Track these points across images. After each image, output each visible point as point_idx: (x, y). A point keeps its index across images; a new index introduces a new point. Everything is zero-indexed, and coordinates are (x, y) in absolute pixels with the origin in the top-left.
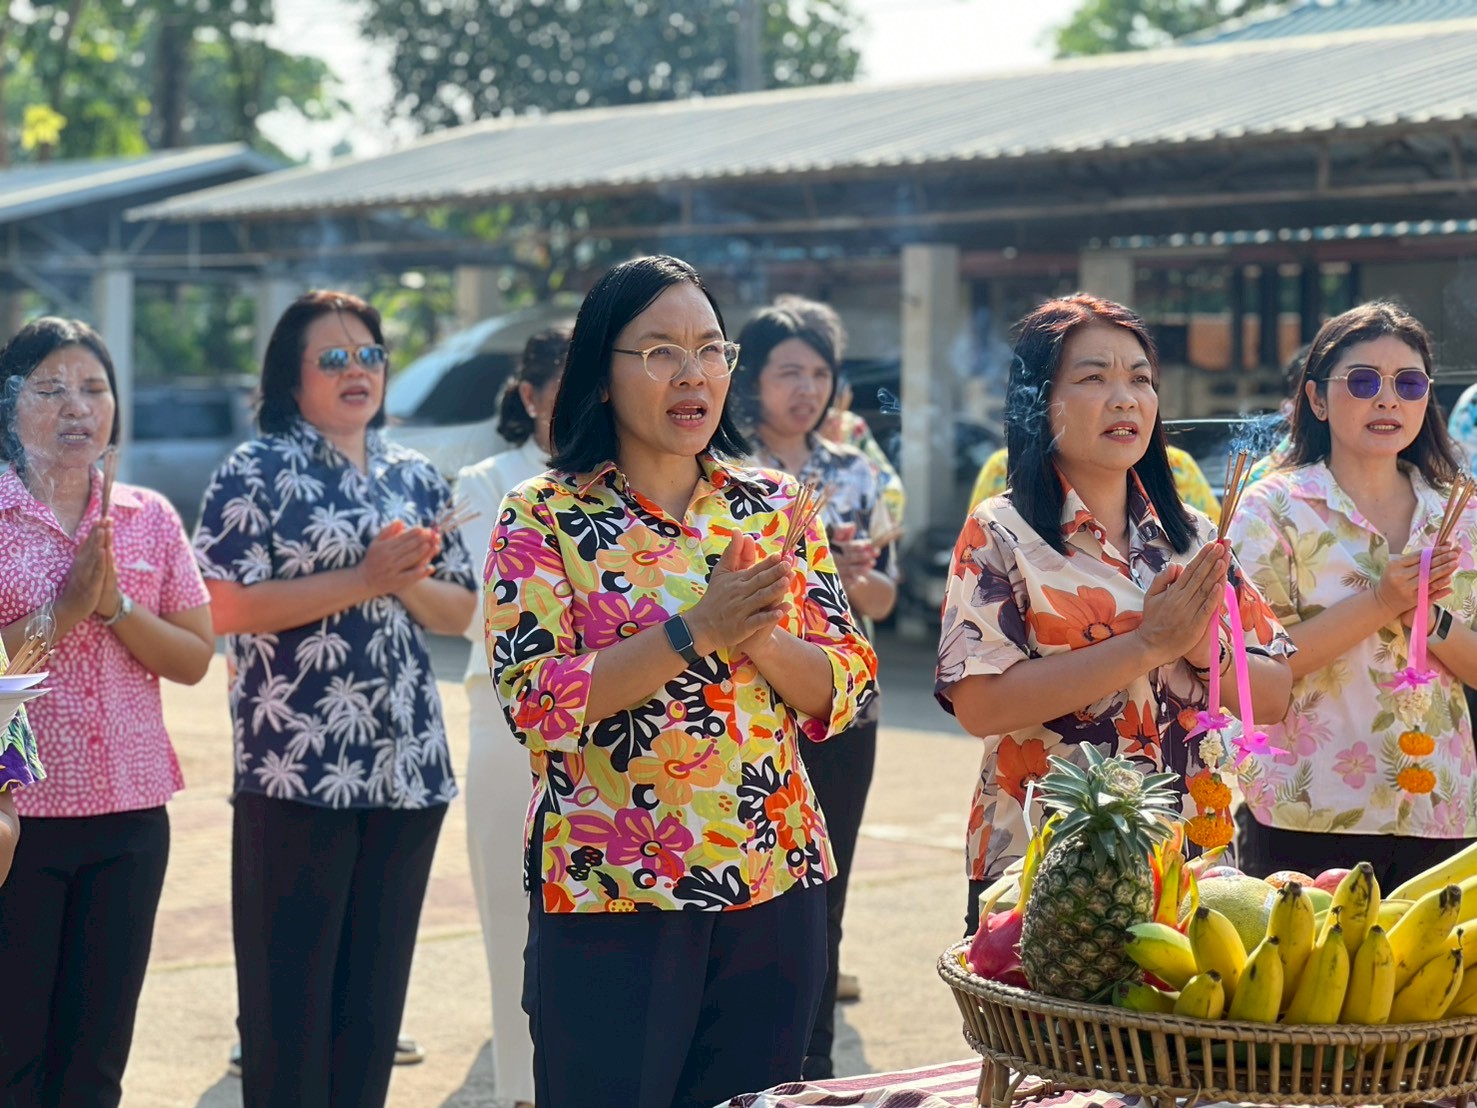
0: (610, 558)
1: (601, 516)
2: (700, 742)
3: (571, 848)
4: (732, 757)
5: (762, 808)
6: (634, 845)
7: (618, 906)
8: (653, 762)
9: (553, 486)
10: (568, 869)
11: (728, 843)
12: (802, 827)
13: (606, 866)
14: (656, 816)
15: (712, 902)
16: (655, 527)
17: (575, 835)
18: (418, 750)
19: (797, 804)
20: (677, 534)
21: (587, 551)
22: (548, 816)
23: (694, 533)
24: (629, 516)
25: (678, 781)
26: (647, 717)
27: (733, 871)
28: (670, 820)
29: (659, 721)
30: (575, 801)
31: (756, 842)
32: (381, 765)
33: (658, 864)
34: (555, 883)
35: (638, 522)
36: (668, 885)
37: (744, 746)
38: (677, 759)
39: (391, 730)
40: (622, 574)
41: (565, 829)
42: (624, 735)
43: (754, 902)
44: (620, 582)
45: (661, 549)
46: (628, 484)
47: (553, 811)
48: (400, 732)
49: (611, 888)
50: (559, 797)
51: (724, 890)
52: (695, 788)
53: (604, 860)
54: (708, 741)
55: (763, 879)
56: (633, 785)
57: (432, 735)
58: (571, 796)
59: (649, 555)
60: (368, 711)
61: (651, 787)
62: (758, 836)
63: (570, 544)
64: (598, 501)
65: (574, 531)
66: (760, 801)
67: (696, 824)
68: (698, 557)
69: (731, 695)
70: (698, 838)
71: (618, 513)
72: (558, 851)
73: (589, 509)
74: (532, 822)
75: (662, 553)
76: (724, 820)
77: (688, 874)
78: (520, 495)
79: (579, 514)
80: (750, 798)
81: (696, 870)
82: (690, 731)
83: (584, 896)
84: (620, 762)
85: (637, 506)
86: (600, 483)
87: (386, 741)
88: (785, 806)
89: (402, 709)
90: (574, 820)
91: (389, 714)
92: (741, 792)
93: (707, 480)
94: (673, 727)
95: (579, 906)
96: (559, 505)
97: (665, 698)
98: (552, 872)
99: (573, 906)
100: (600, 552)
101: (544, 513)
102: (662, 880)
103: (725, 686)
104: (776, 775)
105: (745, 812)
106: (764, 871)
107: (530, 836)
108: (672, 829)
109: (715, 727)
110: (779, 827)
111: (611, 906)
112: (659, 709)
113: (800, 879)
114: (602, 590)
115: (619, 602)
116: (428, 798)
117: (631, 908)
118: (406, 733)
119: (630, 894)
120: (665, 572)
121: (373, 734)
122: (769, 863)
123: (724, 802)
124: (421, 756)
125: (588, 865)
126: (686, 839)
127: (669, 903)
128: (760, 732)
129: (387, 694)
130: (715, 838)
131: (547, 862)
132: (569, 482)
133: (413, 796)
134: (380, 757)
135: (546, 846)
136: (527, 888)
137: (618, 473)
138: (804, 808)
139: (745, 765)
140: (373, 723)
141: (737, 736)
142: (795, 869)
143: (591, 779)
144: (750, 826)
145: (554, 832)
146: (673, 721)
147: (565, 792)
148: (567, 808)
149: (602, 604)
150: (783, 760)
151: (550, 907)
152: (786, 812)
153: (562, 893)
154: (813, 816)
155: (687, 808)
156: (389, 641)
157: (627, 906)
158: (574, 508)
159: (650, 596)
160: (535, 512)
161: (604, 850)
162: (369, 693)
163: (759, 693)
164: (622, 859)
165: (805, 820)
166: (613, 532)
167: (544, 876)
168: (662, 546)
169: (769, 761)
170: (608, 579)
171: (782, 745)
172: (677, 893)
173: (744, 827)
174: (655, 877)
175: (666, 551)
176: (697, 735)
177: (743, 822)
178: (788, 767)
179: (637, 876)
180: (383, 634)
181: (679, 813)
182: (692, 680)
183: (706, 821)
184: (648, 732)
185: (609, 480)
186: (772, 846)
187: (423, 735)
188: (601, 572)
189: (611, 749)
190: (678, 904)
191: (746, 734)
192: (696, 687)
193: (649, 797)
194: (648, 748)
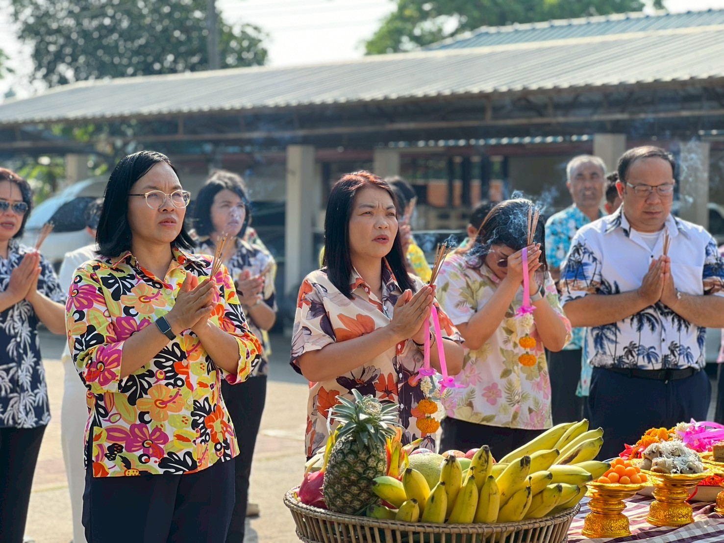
0: (127, 299)
1: (124, 278)
2: (172, 390)
3: (107, 444)
4: (188, 398)
5: (203, 423)
6: (139, 442)
7: (131, 473)
8: (149, 401)
9: (100, 264)
10: (106, 455)
11: (187, 440)
12: (221, 432)
13: (124, 453)
14: (150, 427)
15: (178, 470)
16: (151, 283)
17: (109, 438)
18: (33, 398)
19: (219, 420)
20: (161, 287)
21: (116, 296)
22: (95, 428)
23: (169, 287)
24: (137, 278)
25: (161, 409)
26: (146, 378)
27: (189, 454)
28: (157, 429)
29: (152, 380)
30: (109, 420)
31: (201, 439)
32: (12, 406)
33: (151, 451)
34: (99, 462)
35: (142, 281)
36: (156, 462)
37: (194, 392)
38: (161, 399)
39: (18, 389)
40: (133, 307)
41: (105, 435)
42: (135, 387)
43: (199, 469)
44: (132, 311)
45: (153, 296)
46: (138, 262)
47: (98, 426)
48: (23, 390)
49: (127, 464)
50: (101, 418)
51: (184, 463)
52: (169, 413)
53: (124, 450)
54: (176, 389)
55: (203, 458)
56: (138, 412)
57: (40, 391)
58: (107, 418)
59: (147, 298)
60: (7, 380)
61: (148, 413)
62: (201, 436)
63: (108, 292)
64: (122, 271)
65: (109, 286)
66: (202, 419)
67: (170, 430)
68: (171, 299)
69: (187, 367)
70: (171, 438)
71: (132, 277)
72: (100, 446)
73: (117, 275)
74: (88, 432)
75: (153, 298)
76: (184, 429)
77: (166, 456)
78: (83, 269)
79: (113, 277)
80: (197, 418)
81: (170, 454)
82: (167, 385)
83: (113, 468)
84: (132, 400)
85: (142, 274)
86: (123, 262)
87: (15, 394)
88: (214, 421)
89: (25, 379)
90: (108, 430)
91: (18, 381)
92: (193, 414)
93: (176, 260)
94: (158, 383)
95: (111, 473)
96: (101, 274)
97: (154, 369)
98: (97, 457)
99: (108, 474)
100: (122, 297)
101: (95, 277)
102: (153, 459)
103: (184, 362)
104: (210, 406)
105: (195, 425)
106: (204, 454)
107: (87, 439)
108: (158, 434)
109: (179, 383)
110: (211, 432)
111: (127, 473)
112: (151, 374)
113: (220, 458)
114: (124, 315)
115: (132, 321)
116: (36, 422)
117: (137, 474)
118: (27, 390)
119: (137, 466)
120: (155, 307)
121: (9, 391)
122: (207, 450)
123: (184, 419)
124: (34, 402)
125: (116, 452)
126: (165, 438)
127: (156, 471)
128: (202, 385)
129: (17, 371)
130: (180, 437)
131: (95, 451)
132: (108, 262)
133: (29, 422)
134: (12, 402)
135: (94, 444)
136: (86, 465)
137: (133, 257)
138: (222, 422)
139: (195, 401)
140: (9, 385)
141: (191, 387)
142: (218, 453)
143: (117, 410)
144: (197, 432)
145: (99, 436)
146: (158, 380)
147: (104, 416)
148: (105, 424)
149: (123, 322)
150: (213, 398)
151: (96, 474)
152: (214, 424)
153: (102, 467)
154: (227, 426)
155: (166, 423)
156: (18, 345)
157: (135, 473)
158: (110, 274)
159: (147, 318)
160: (92, 277)
161: (124, 445)
162: (7, 371)
163: (202, 366)
164: (133, 449)
165: (222, 428)
166: (129, 286)
167: (94, 459)
168: (153, 294)
169: (206, 399)
170: (127, 310)
171: (213, 391)
172: (160, 466)
173: (194, 432)
174: (149, 458)
175: (155, 296)
176: (170, 387)
177: (194, 429)
178: (215, 402)
179: (140, 457)
180: (16, 341)
181: (162, 426)
182: (168, 360)
183: (175, 429)
184: (146, 386)
185: (128, 261)
186: (208, 441)
187: (36, 391)
188: (123, 306)
189: (128, 394)
190: (161, 471)
191: (195, 386)
192: (171, 363)
193: (147, 418)
194: (146, 394)
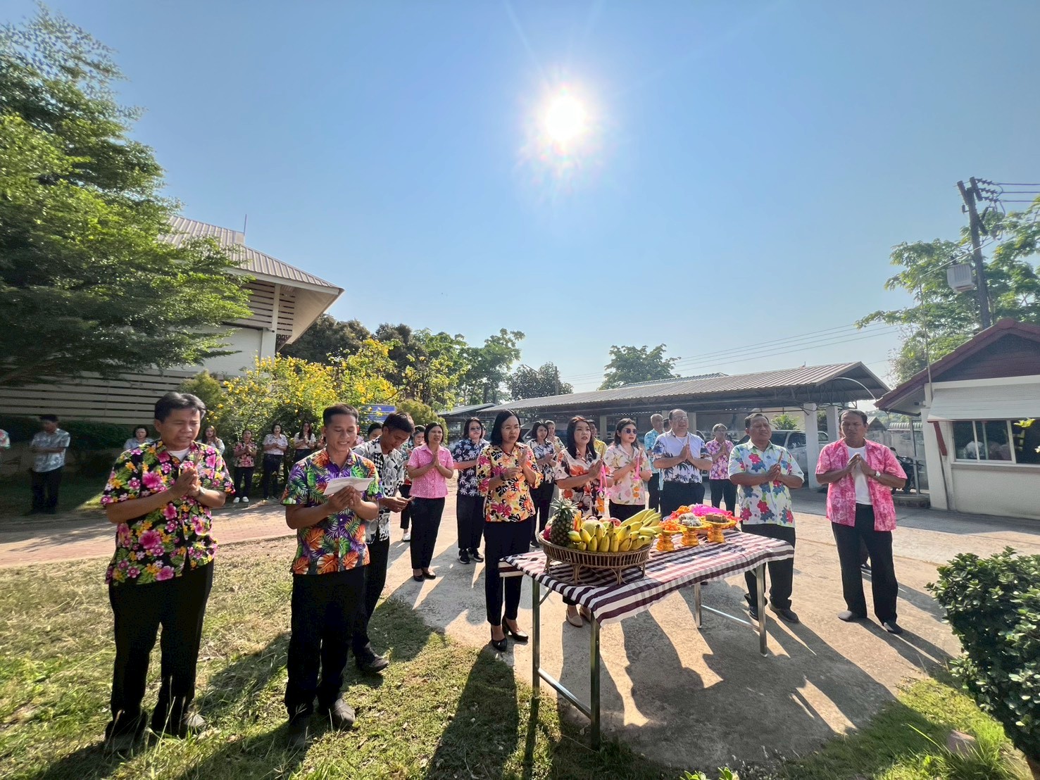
0: (500, 460)
1: (498, 453)
2: (513, 492)
3: (491, 510)
4: (518, 495)
5: (523, 503)
6: (502, 510)
8: (505, 495)
10: (491, 514)
11: (518, 510)
12: (530, 506)
14: (506, 505)
15: (515, 520)
16: (507, 454)
17: (492, 508)
20: (510, 456)
21: (496, 459)
23: (513, 456)
24: (503, 453)
25: (509, 498)
26: (505, 487)
27: (518, 514)
29: (507, 488)
30: (492, 501)
31: (522, 509)
33: (506, 513)
34: (488, 516)
36: (507, 517)
37: (520, 492)
38: (509, 495)
41: (490, 506)
42: (500, 491)
43: (522, 520)
46: (503, 447)
47: (488, 503)
49: (497, 517)
50: (489, 501)
51: (517, 518)
52: (512, 500)
53: (496, 512)
54: (515, 492)
55: (523, 516)
56: (502, 499)
59: (506, 459)
61: (505, 499)
63: (493, 458)
64: (498, 450)
65: (494, 455)
67: (512, 506)
68: (514, 460)
69: (518, 484)
71: (501, 452)
72: (489, 510)
73: (496, 451)
76: (517, 506)
77: (511, 515)
80: (522, 501)
82: (512, 490)
83: (493, 518)
84: (500, 495)
85: (504, 451)
86: (498, 447)
90: (492, 505)
92: (520, 500)
93: (515, 446)
94: (509, 489)
96: (491, 451)
97: (508, 484)
98: (488, 514)
99: (491, 520)
101: (488, 453)
103: (518, 482)
104: (526, 497)
105: (520, 504)
108: (508, 507)
109: (516, 489)
110: (526, 506)
111: (497, 520)
112: (507, 486)
115: (501, 468)
117: (501, 521)
119: (501, 518)
122: (524, 513)
123: (517, 502)
125: (494, 513)
126: (511, 509)
127: (507, 520)
128: (523, 490)
130: (515, 509)
132: (494, 447)
135: (487, 509)
137: (502, 445)
138: (530, 503)
139: (521, 496)
142: (529, 514)
143: (495, 498)
145: (488, 507)
148: (490, 503)
149: (498, 468)
151: (487, 520)
152: (527, 504)
153: (489, 518)
155: (511, 503)
158: (494, 451)
159: (505, 467)
160: (486, 453)
163: (524, 483)
166: (500, 455)
168: (508, 458)
169: (524, 495)
170: (498, 464)
172: (509, 518)
173: (520, 506)
174: (505, 515)
179: (502, 515)
181: (509, 504)
183: (514, 506)
184: (505, 490)
185: (500, 446)
190: (509, 520)
192: (513, 482)
193: (505, 501)
194: (505, 493)
